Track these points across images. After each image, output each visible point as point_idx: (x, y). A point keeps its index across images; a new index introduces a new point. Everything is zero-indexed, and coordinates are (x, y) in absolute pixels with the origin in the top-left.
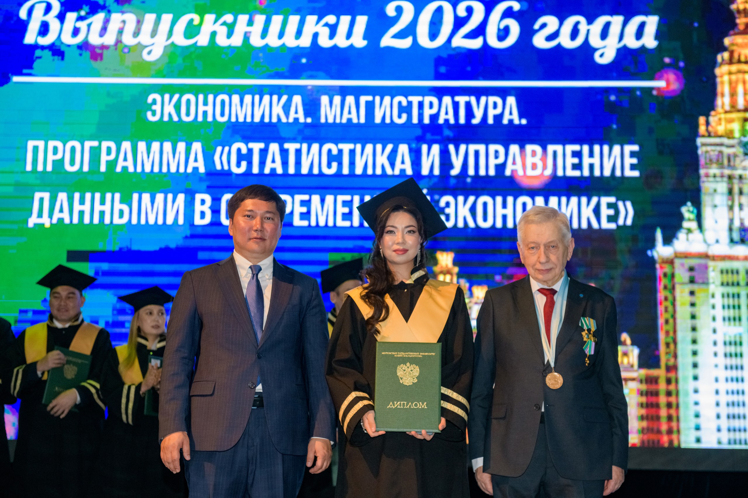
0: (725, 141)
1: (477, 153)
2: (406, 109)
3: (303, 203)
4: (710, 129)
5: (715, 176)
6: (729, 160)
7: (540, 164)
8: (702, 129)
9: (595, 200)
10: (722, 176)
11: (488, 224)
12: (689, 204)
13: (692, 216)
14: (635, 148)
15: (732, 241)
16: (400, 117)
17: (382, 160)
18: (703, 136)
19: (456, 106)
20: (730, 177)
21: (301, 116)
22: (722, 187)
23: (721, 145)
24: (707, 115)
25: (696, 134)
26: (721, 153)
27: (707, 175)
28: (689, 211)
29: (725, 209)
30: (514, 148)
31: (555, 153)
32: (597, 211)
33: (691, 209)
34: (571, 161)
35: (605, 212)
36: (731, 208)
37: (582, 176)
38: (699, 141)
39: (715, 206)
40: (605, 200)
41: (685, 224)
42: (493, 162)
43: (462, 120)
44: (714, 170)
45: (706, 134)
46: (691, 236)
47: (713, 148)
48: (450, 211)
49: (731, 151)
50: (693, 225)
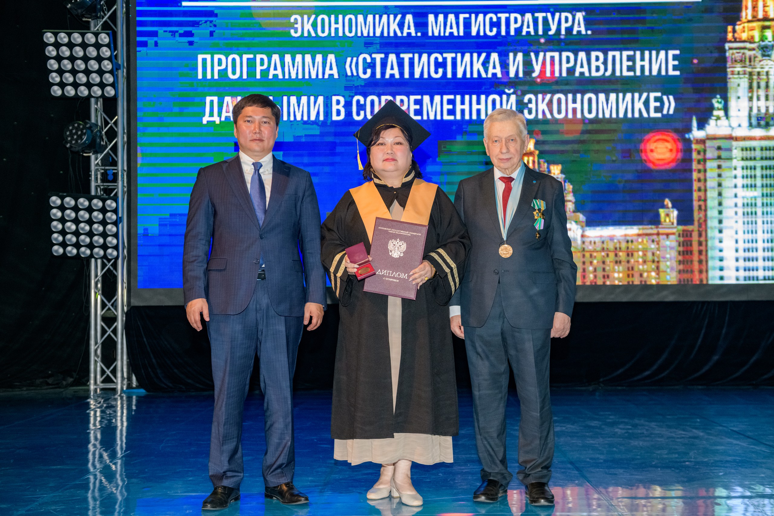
0: (748, 45)
1: (552, 58)
2: (496, 24)
3: (417, 102)
4: (736, 35)
5: (739, 74)
6: (750, 61)
7: (602, 68)
8: (730, 36)
9: (645, 95)
10: (745, 73)
11: (562, 116)
12: (718, 96)
13: (720, 106)
14: (677, 52)
15: (751, 125)
16: (491, 30)
17: (478, 66)
18: (730, 42)
19: (535, 21)
20: (751, 74)
21: (413, 31)
22: (744, 82)
23: (744, 48)
24: (734, 24)
25: (725, 40)
26: (744, 54)
27: (733, 73)
28: (718, 102)
29: (746, 99)
30: (582, 55)
31: (614, 57)
32: (646, 104)
33: (720, 100)
34: (626, 64)
35: (653, 104)
36: (751, 99)
37: (635, 76)
38: (727, 46)
39: (739, 98)
40: (652, 95)
41: (715, 113)
42: (565, 66)
43: (540, 32)
44: (738, 68)
45: (733, 40)
46: (719, 121)
47: (738, 51)
48: (532, 106)
49: (752, 53)
50: (721, 113)
